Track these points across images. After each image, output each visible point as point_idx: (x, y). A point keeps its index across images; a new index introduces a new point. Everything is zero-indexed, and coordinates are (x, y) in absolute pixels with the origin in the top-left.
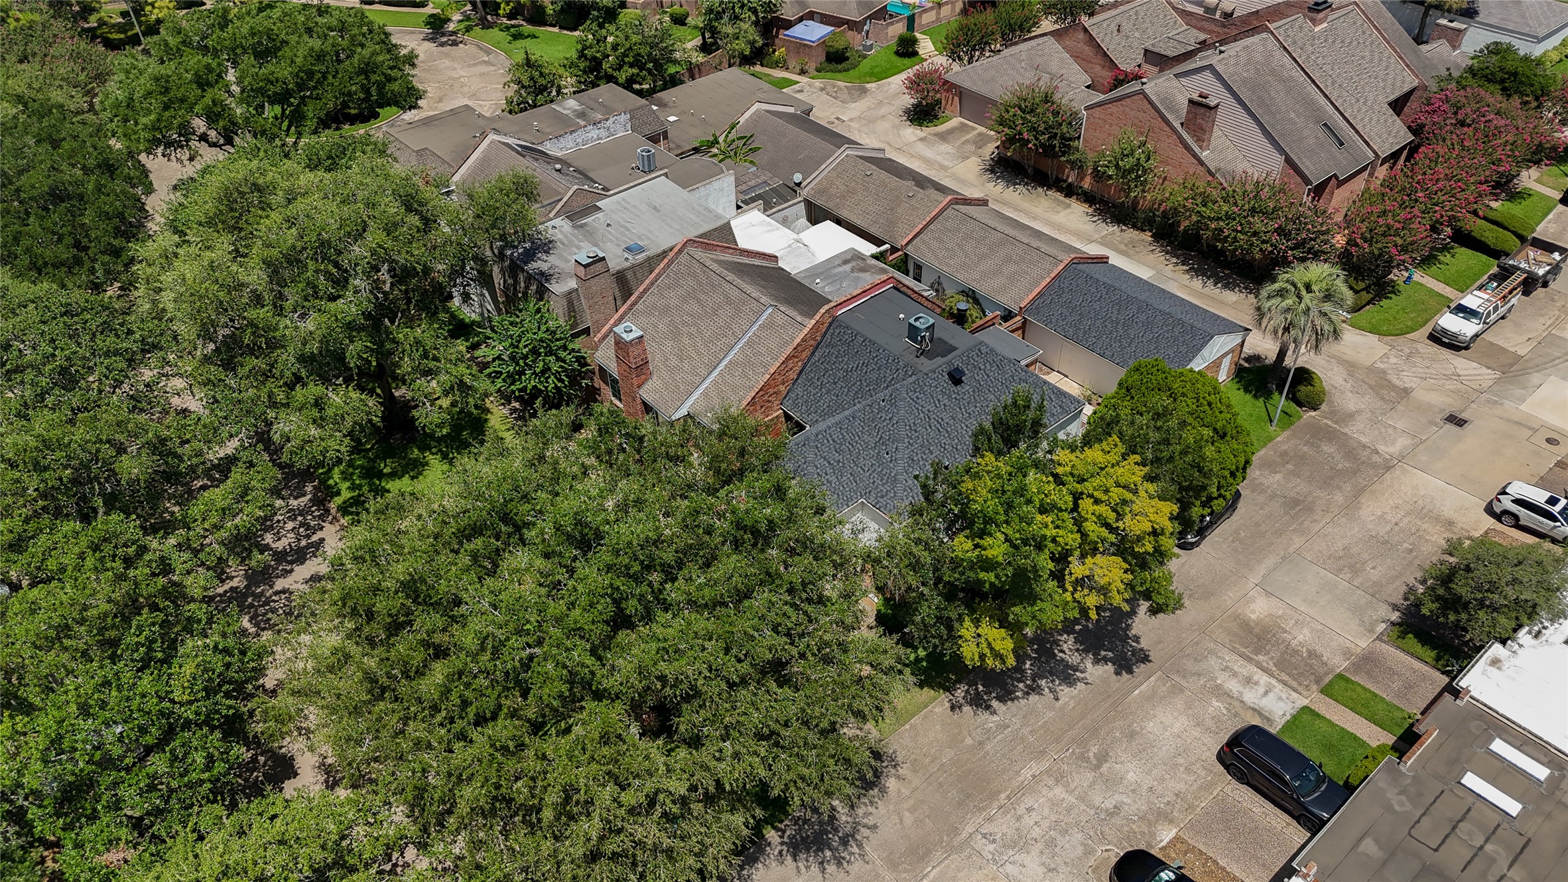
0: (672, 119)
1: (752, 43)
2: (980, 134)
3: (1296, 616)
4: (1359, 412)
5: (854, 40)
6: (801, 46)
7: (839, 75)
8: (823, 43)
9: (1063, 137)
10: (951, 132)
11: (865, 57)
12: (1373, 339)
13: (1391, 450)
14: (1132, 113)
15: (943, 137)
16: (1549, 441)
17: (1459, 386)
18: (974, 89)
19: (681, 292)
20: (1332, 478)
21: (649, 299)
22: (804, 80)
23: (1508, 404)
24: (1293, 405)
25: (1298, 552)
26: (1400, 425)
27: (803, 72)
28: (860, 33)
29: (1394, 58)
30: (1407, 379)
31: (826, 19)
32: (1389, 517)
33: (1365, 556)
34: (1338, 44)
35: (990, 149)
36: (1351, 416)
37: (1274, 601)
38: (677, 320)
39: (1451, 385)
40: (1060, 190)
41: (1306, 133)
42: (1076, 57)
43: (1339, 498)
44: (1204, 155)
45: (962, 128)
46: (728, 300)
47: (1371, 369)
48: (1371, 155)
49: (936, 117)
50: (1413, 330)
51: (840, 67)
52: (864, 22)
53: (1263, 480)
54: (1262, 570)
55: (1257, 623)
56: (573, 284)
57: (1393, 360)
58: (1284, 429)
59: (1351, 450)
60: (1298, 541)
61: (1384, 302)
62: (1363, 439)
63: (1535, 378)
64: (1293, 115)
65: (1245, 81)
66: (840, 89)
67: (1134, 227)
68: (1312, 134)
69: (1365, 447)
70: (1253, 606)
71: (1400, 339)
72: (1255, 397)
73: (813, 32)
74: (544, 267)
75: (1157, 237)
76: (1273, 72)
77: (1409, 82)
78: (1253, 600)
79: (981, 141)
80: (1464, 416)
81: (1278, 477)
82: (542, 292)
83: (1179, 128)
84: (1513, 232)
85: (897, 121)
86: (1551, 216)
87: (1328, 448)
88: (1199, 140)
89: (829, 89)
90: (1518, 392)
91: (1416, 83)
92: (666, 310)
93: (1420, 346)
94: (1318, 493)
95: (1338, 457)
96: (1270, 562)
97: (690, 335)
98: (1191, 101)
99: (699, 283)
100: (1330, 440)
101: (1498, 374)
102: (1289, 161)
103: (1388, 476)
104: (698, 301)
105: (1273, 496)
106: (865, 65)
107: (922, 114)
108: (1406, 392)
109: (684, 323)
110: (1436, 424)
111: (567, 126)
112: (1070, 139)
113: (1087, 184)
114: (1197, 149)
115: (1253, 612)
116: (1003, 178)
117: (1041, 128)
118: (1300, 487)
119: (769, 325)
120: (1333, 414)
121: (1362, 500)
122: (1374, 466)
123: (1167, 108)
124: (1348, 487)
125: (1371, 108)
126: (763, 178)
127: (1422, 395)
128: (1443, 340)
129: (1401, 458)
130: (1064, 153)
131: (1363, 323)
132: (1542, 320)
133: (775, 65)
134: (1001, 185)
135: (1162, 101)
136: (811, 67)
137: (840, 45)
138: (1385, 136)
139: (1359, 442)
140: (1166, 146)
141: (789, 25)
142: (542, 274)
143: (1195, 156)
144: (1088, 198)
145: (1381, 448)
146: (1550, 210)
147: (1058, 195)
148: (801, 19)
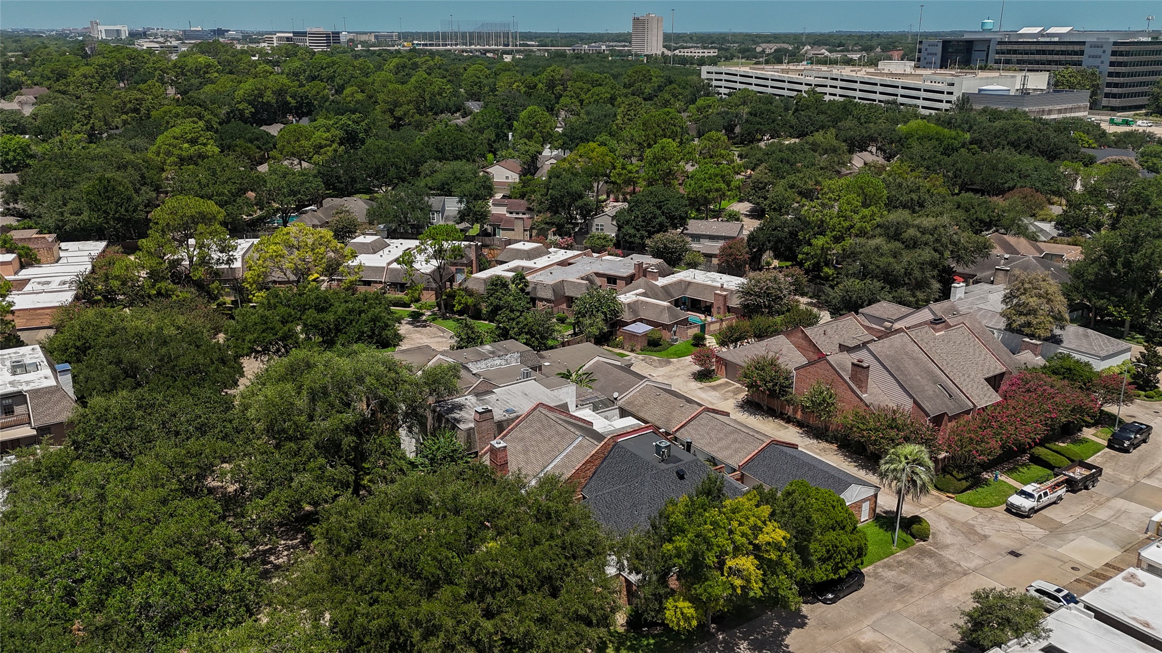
0: (546, 364)
1: (601, 330)
2: (737, 388)
3: (890, 643)
4: (953, 545)
5: (666, 335)
6: (633, 336)
7: (655, 354)
8: (645, 335)
9: (781, 386)
10: (721, 385)
11: (672, 345)
12: (970, 508)
13: (969, 565)
14: (821, 372)
15: (714, 388)
16: (1072, 568)
17: (1020, 536)
18: (734, 361)
19: (532, 430)
20: (928, 576)
21: (513, 434)
22: (632, 355)
23: (1050, 548)
24: (910, 537)
25: (898, 611)
26: (978, 553)
27: (632, 351)
28: (670, 331)
29: (989, 355)
30: (987, 531)
31: (649, 322)
32: (960, 599)
33: (941, 617)
34: (951, 343)
35: (742, 395)
36: (947, 546)
37: (877, 634)
38: (528, 444)
39: (1014, 536)
40: (783, 419)
41: (926, 388)
42: (798, 347)
43: (930, 586)
44: (864, 396)
45: (727, 384)
46: (558, 433)
47: (965, 524)
48: (971, 406)
49: (711, 377)
50: (996, 505)
51: (655, 349)
52: (673, 325)
53: (883, 573)
54: (874, 618)
55: (864, 645)
56: (472, 425)
57: (980, 520)
58: (902, 549)
59: (942, 564)
60: (899, 606)
61: (979, 489)
62: (952, 558)
63: (1071, 536)
64: (919, 378)
65: (887, 356)
66: (654, 360)
67: (827, 441)
68: (930, 389)
69: (952, 562)
70: (864, 636)
71: (987, 510)
72: (886, 530)
73: (640, 328)
74: (457, 416)
75: (840, 447)
76: (907, 353)
77: (1000, 369)
78: (865, 633)
79: (737, 392)
80: (1020, 552)
81: (893, 573)
82: (454, 427)
83: (848, 380)
84: (1068, 458)
85: (687, 378)
86: (1099, 454)
87: (928, 561)
88: (860, 387)
89: (647, 360)
90: (1058, 542)
91: (1004, 370)
92: (522, 439)
93: (999, 515)
94: (918, 583)
95: (934, 566)
96: (879, 615)
97: (534, 451)
98: (853, 364)
99: (543, 425)
100: (931, 557)
101: (1047, 532)
102: (915, 402)
103: (964, 578)
104: (541, 434)
105: (889, 582)
106: (672, 349)
107: (703, 376)
108: (985, 537)
109: (532, 445)
110: (1001, 555)
111: (484, 357)
112: (786, 387)
113: (799, 416)
114: (859, 392)
115: (863, 639)
116: (748, 411)
117: (768, 379)
118: (906, 579)
119: (579, 447)
120: (935, 544)
121: (945, 589)
122: (956, 572)
123: (841, 369)
124: (937, 581)
125: (973, 380)
126: (595, 395)
127: (995, 539)
128: (1014, 511)
129: (975, 570)
130: (783, 395)
131: (964, 500)
132: (1082, 507)
133: (616, 346)
134: (746, 414)
135: (838, 365)
136: (638, 348)
137: (656, 336)
138: (982, 396)
139: (949, 559)
140: (840, 390)
141: (627, 324)
142: (455, 419)
143: (858, 396)
144: (799, 424)
145: (963, 564)
146: (1099, 451)
147: (782, 422)
148: (634, 322)
